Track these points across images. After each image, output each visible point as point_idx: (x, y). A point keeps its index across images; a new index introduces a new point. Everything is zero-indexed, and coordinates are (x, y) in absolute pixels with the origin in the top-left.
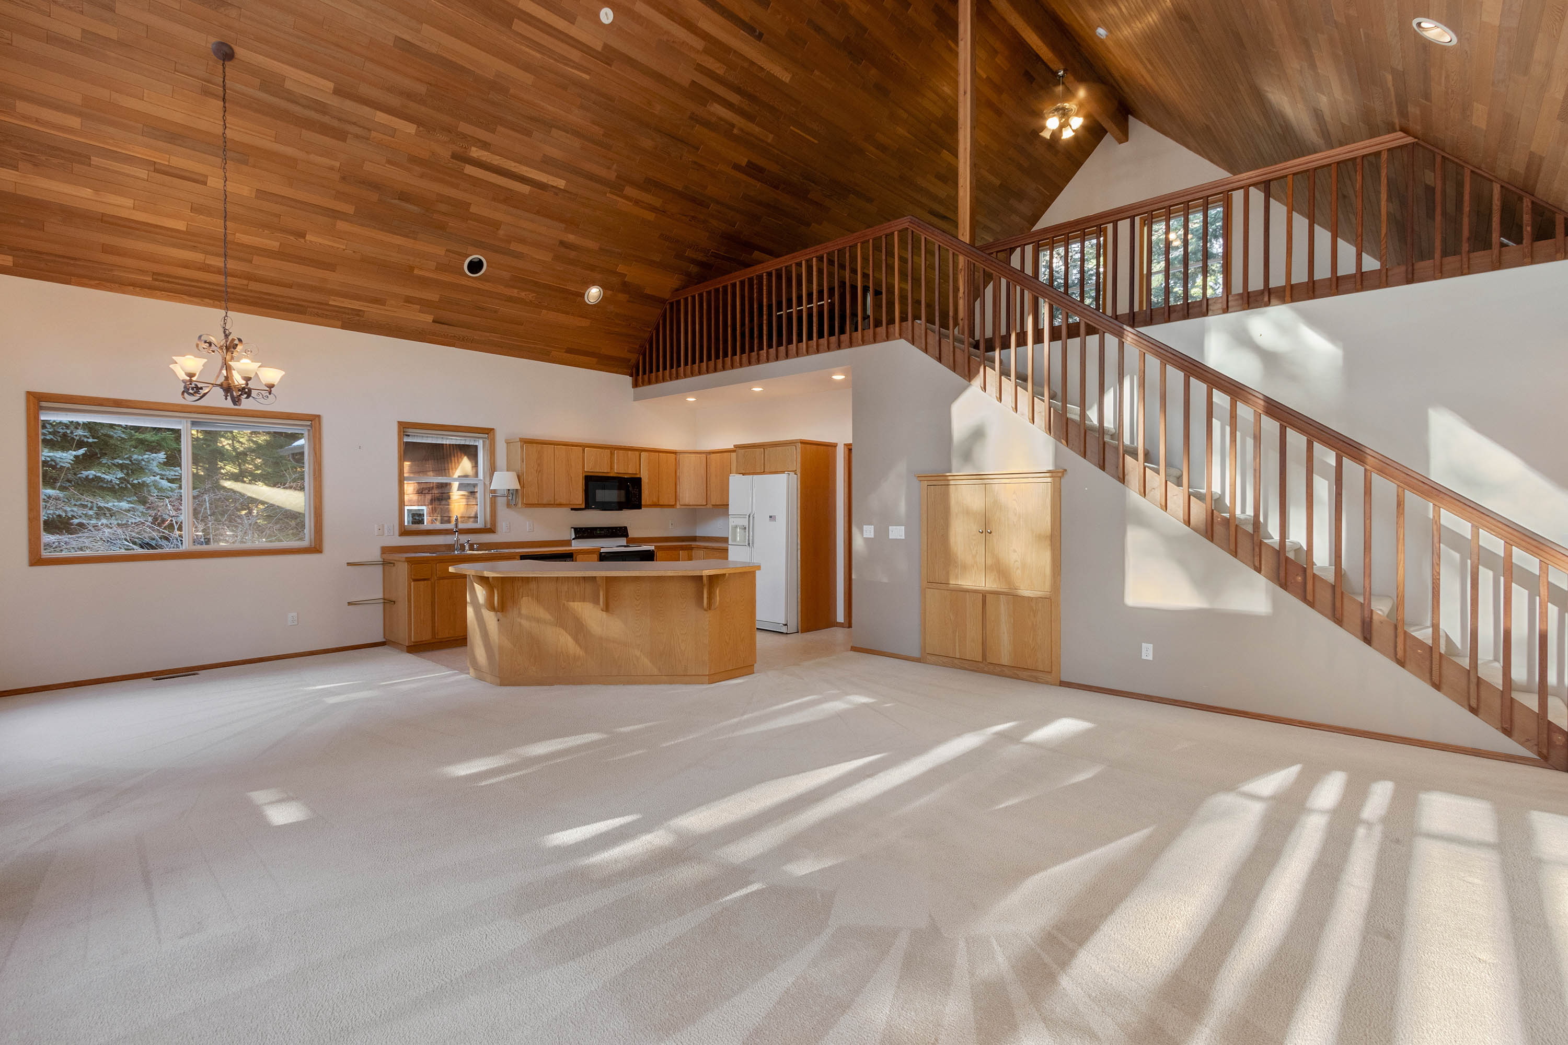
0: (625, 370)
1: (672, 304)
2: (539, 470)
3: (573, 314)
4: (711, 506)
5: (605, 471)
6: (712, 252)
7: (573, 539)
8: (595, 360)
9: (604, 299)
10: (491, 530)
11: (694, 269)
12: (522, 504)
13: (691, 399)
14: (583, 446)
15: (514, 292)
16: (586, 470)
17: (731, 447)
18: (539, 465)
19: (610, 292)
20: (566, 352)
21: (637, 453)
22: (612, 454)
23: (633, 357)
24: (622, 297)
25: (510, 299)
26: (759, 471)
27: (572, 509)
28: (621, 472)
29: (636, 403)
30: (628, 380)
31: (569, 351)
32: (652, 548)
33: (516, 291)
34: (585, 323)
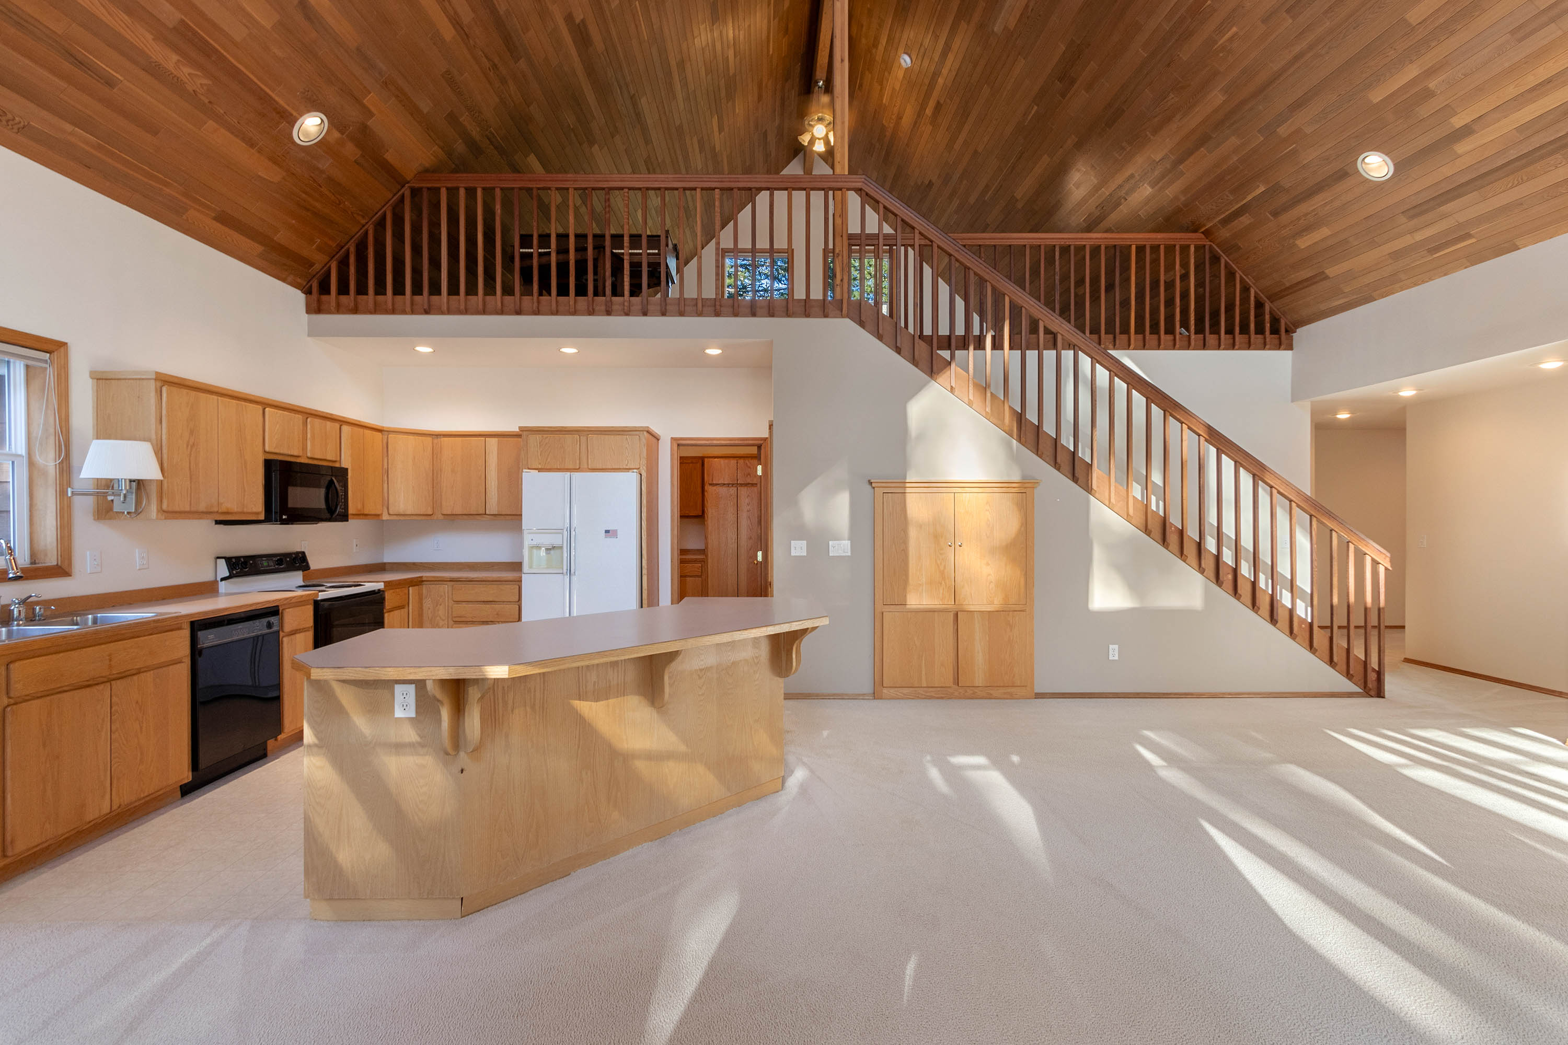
0: (299, 280)
1: (415, 192)
2: (191, 443)
3: (260, 151)
4: (441, 517)
5: (296, 454)
6: (491, 132)
7: (222, 579)
8: (260, 249)
9: (323, 144)
10: (61, 571)
11: (460, 147)
12: (158, 511)
13: (424, 349)
14: (265, 404)
15: (170, 60)
16: (267, 449)
17: (515, 429)
18: (192, 432)
19: (336, 135)
20: (216, 219)
21: (337, 425)
22: (305, 423)
23: (319, 260)
24: (351, 151)
25: (155, 71)
26: (571, 467)
27: (218, 522)
28: (316, 456)
29: (310, 340)
30: (299, 297)
31: (223, 219)
32: (381, 586)
33: (175, 57)
34: (274, 175)
